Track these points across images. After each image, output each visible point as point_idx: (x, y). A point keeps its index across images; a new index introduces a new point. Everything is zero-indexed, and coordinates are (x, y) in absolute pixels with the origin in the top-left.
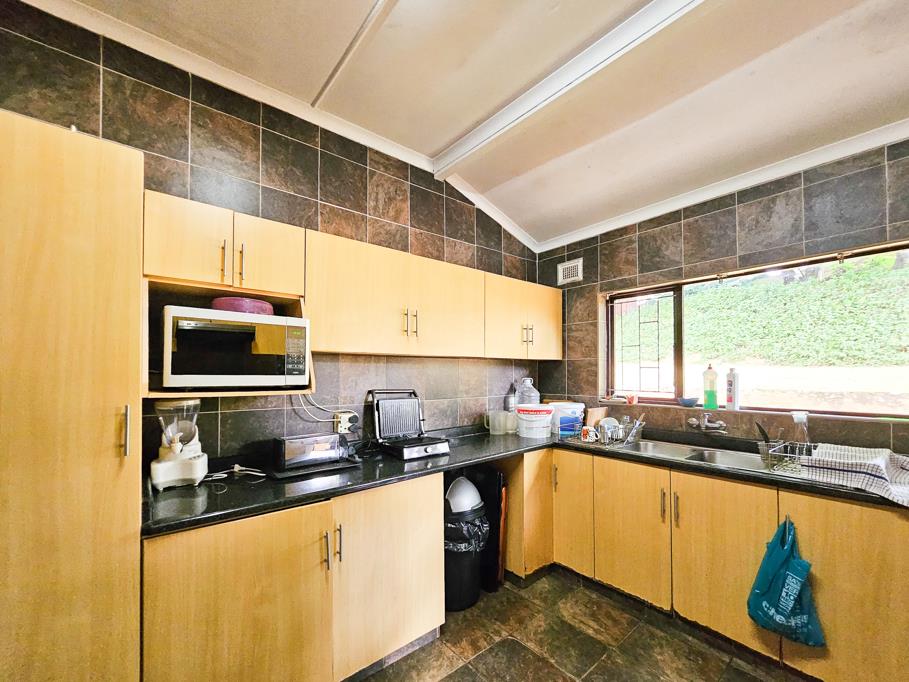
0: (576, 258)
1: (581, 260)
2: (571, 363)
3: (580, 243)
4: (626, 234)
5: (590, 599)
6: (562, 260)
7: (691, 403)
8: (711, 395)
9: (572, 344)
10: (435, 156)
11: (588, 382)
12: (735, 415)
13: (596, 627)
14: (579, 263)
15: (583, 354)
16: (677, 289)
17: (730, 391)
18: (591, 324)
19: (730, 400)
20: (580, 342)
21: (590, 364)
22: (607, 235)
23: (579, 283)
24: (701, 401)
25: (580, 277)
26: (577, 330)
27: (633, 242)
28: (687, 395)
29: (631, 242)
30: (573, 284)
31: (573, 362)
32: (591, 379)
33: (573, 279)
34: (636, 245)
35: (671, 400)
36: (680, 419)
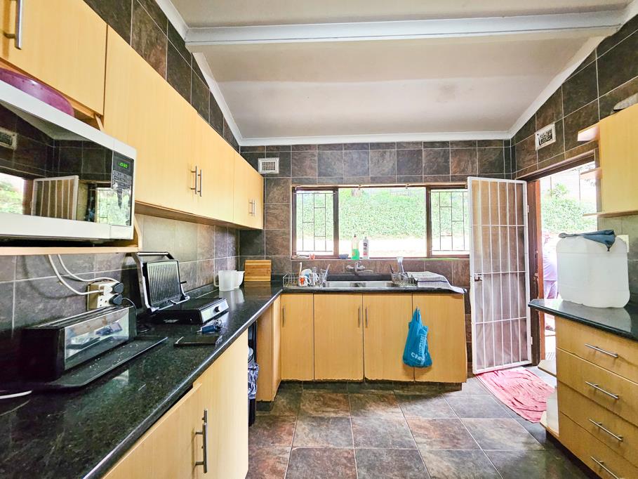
0: (274, 157)
1: (278, 159)
2: (268, 232)
3: (277, 147)
4: (310, 149)
5: (314, 395)
6: (262, 156)
7: (345, 257)
8: (356, 252)
9: (270, 218)
10: (193, 26)
11: (283, 246)
12: (368, 262)
13: (333, 410)
14: (277, 161)
15: (278, 225)
16: (335, 189)
17: (365, 249)
18: (285, 205)
19: (365, 254)
20: (276, 217)
21: (284, 233)
22: (297, 147)
23: (276, 175)
24: (350, 256)
25: (277, 171)
26: (275, 209)
27: (315, 156)
28: (341, 253)
29: (313, 155)
30: (272, 175)
31: (271, 232)
32: (285, 243)
33: (272, 171)
34: (316, 158)
35: (332, 256)
36: (341, 267)
